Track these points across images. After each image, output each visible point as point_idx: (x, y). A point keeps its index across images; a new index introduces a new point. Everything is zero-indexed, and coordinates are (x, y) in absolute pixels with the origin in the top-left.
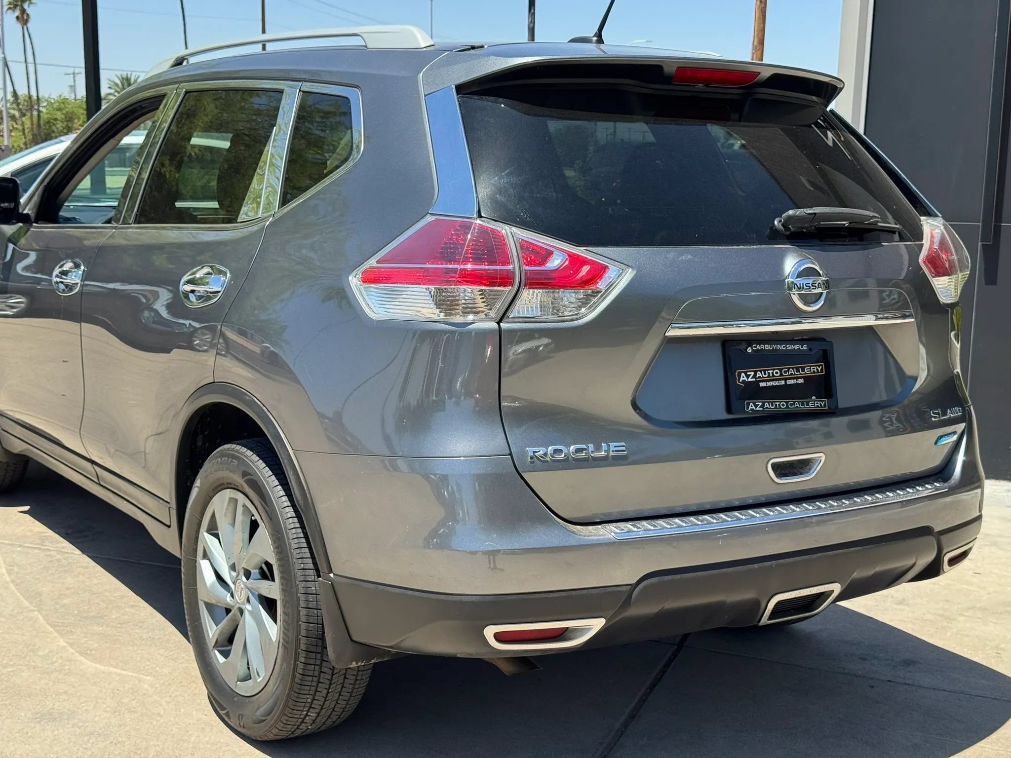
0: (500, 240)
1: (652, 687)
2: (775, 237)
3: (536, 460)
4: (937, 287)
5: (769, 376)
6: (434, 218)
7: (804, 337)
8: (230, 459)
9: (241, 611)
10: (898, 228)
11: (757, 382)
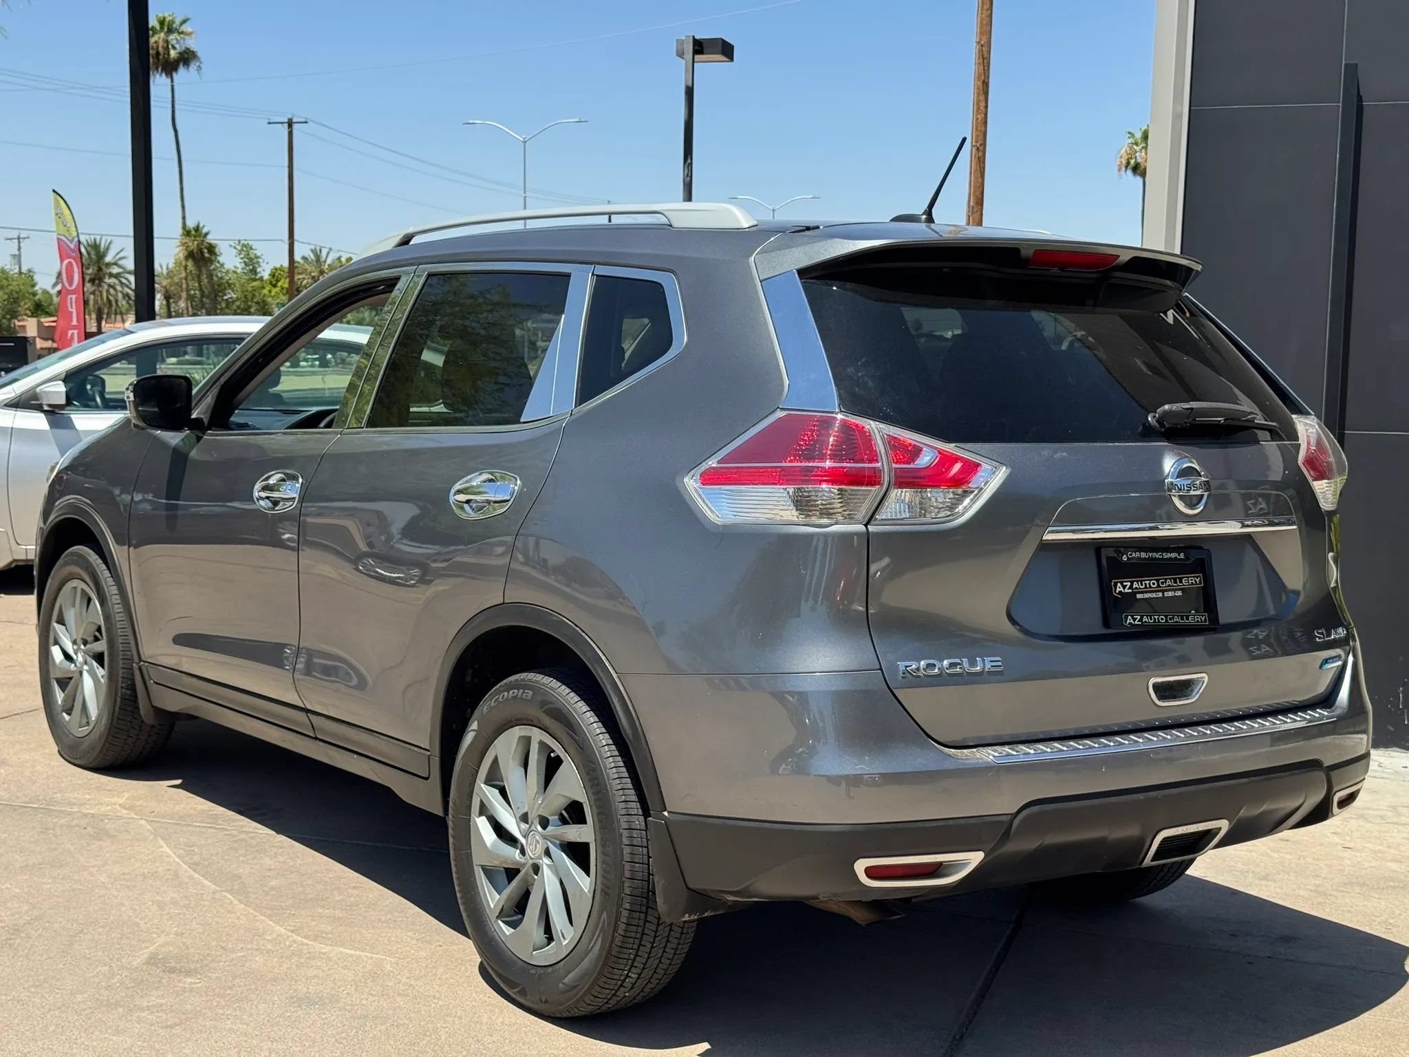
0: (867, 438)
1: (997, 966)
2: (1148, 433)
3: (908, 675)
4: (1318, 491)
5: (1146, 587)
6: (784, 413)
7: (1181, 545)
8: (521, 691)
9: (536, 869)
10: (1275, 426)
11: (1134, 594)
